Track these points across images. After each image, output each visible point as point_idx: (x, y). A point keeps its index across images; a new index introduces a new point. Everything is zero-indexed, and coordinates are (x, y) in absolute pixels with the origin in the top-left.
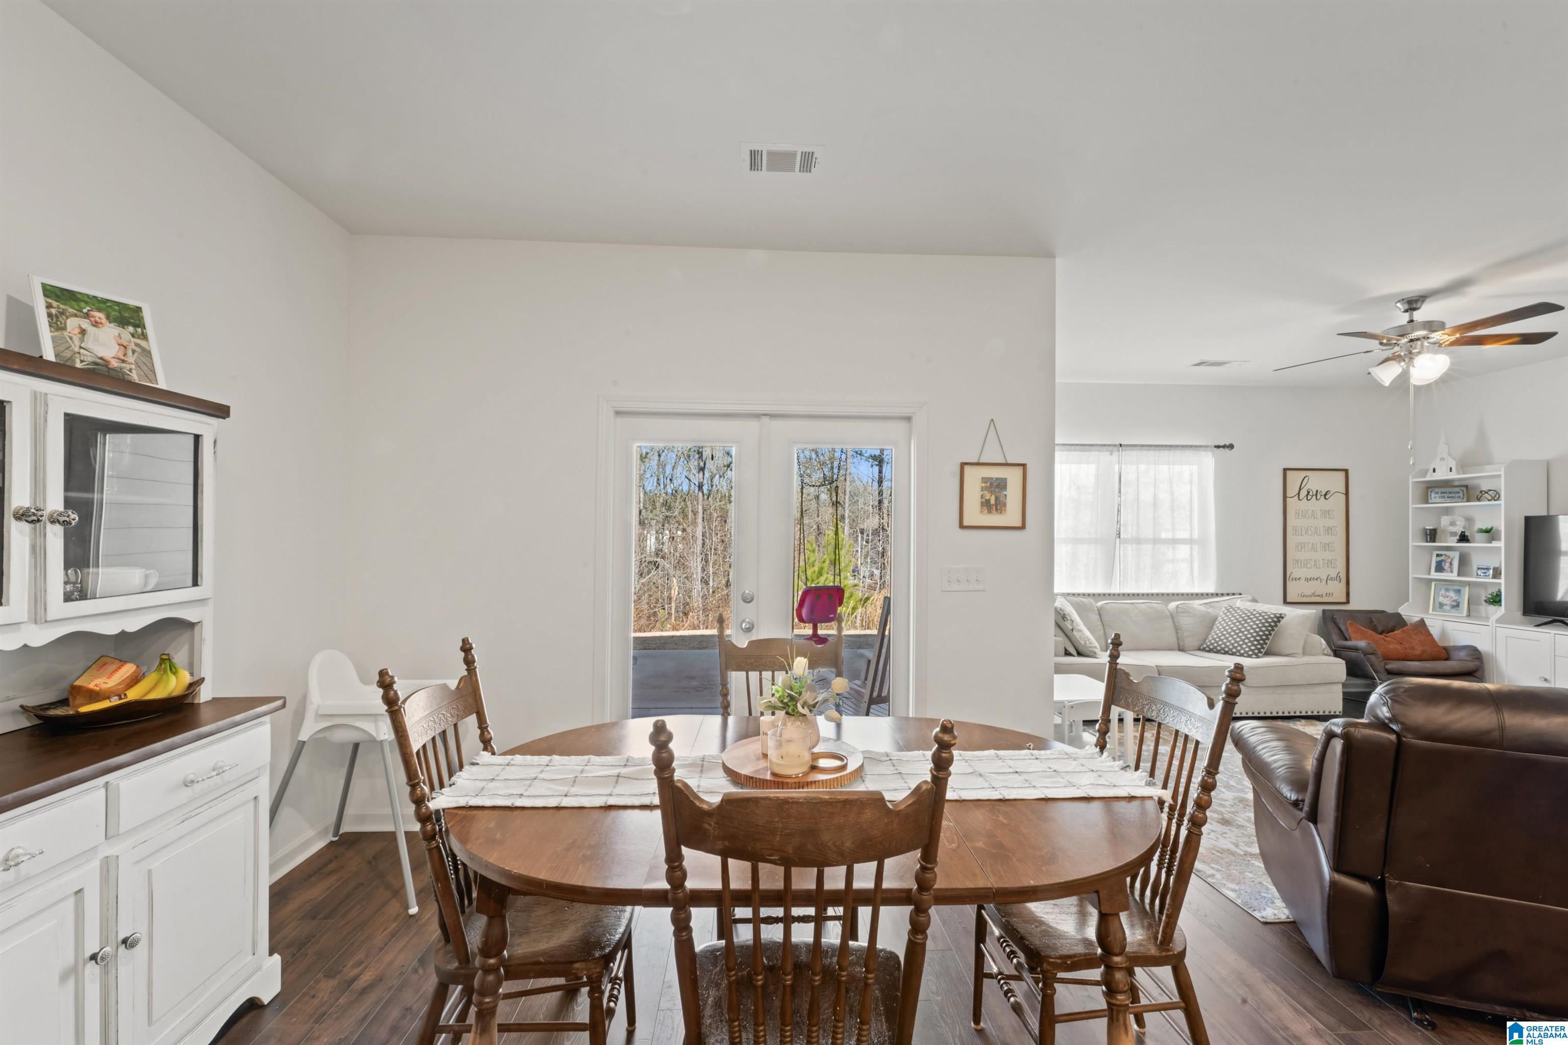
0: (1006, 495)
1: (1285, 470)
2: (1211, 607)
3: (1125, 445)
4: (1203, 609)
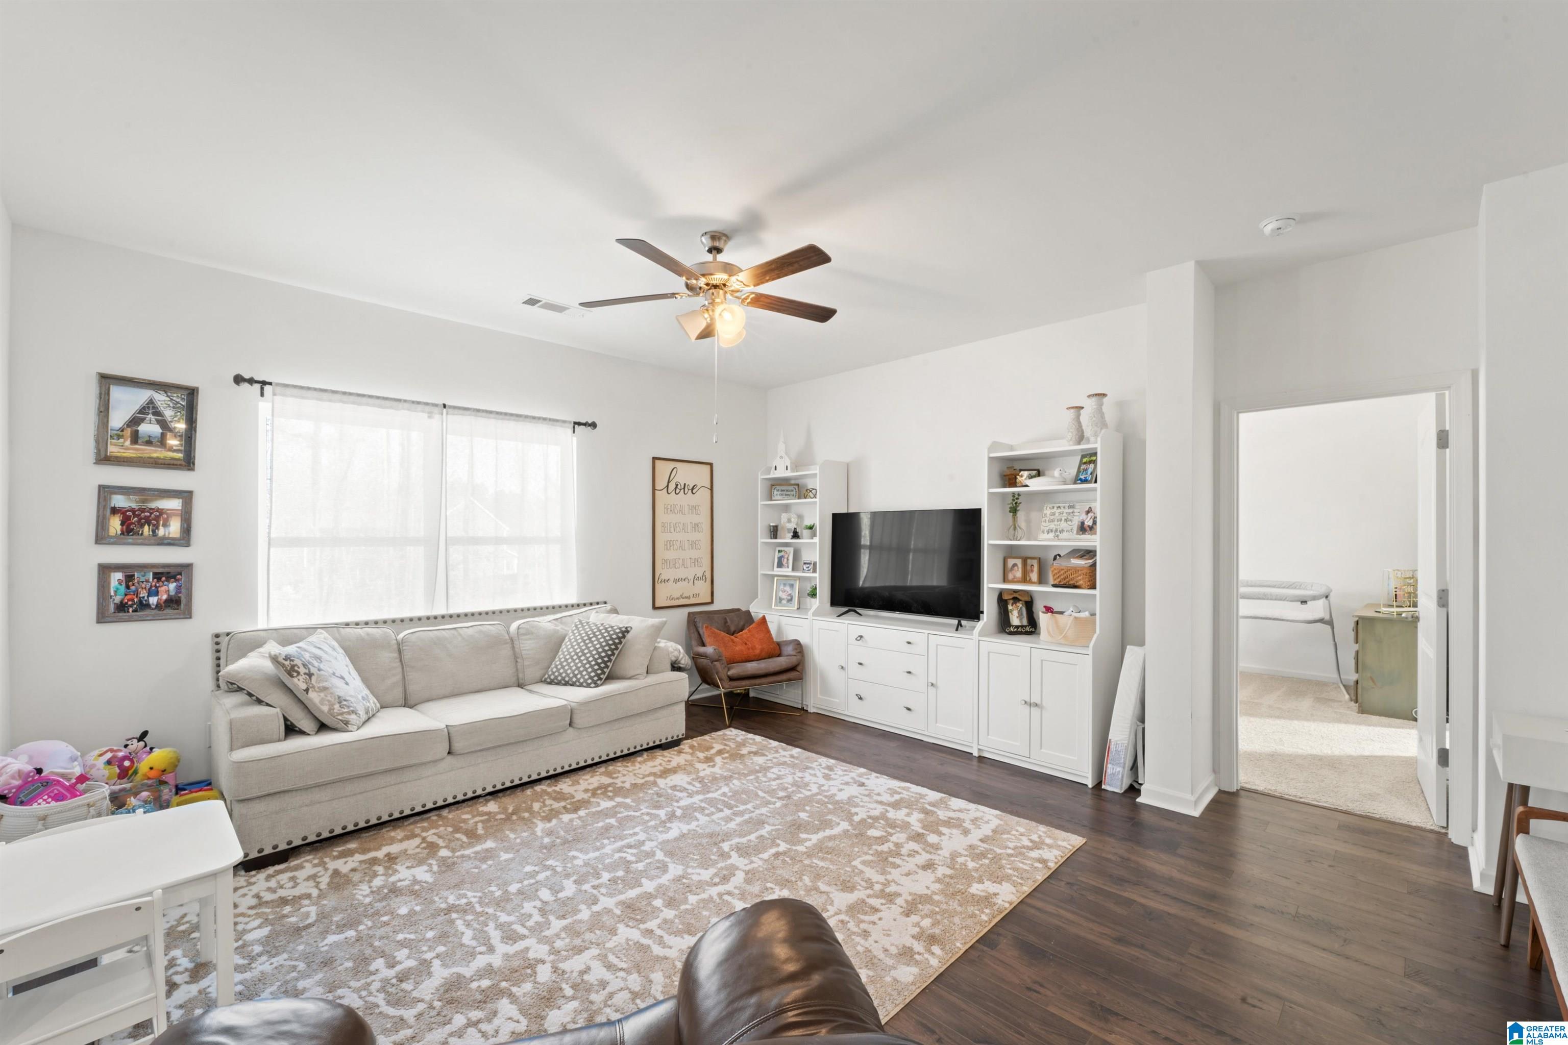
1: (654, 459)
2: (561, 623)
3: (450, 407)
4: (551, 626)
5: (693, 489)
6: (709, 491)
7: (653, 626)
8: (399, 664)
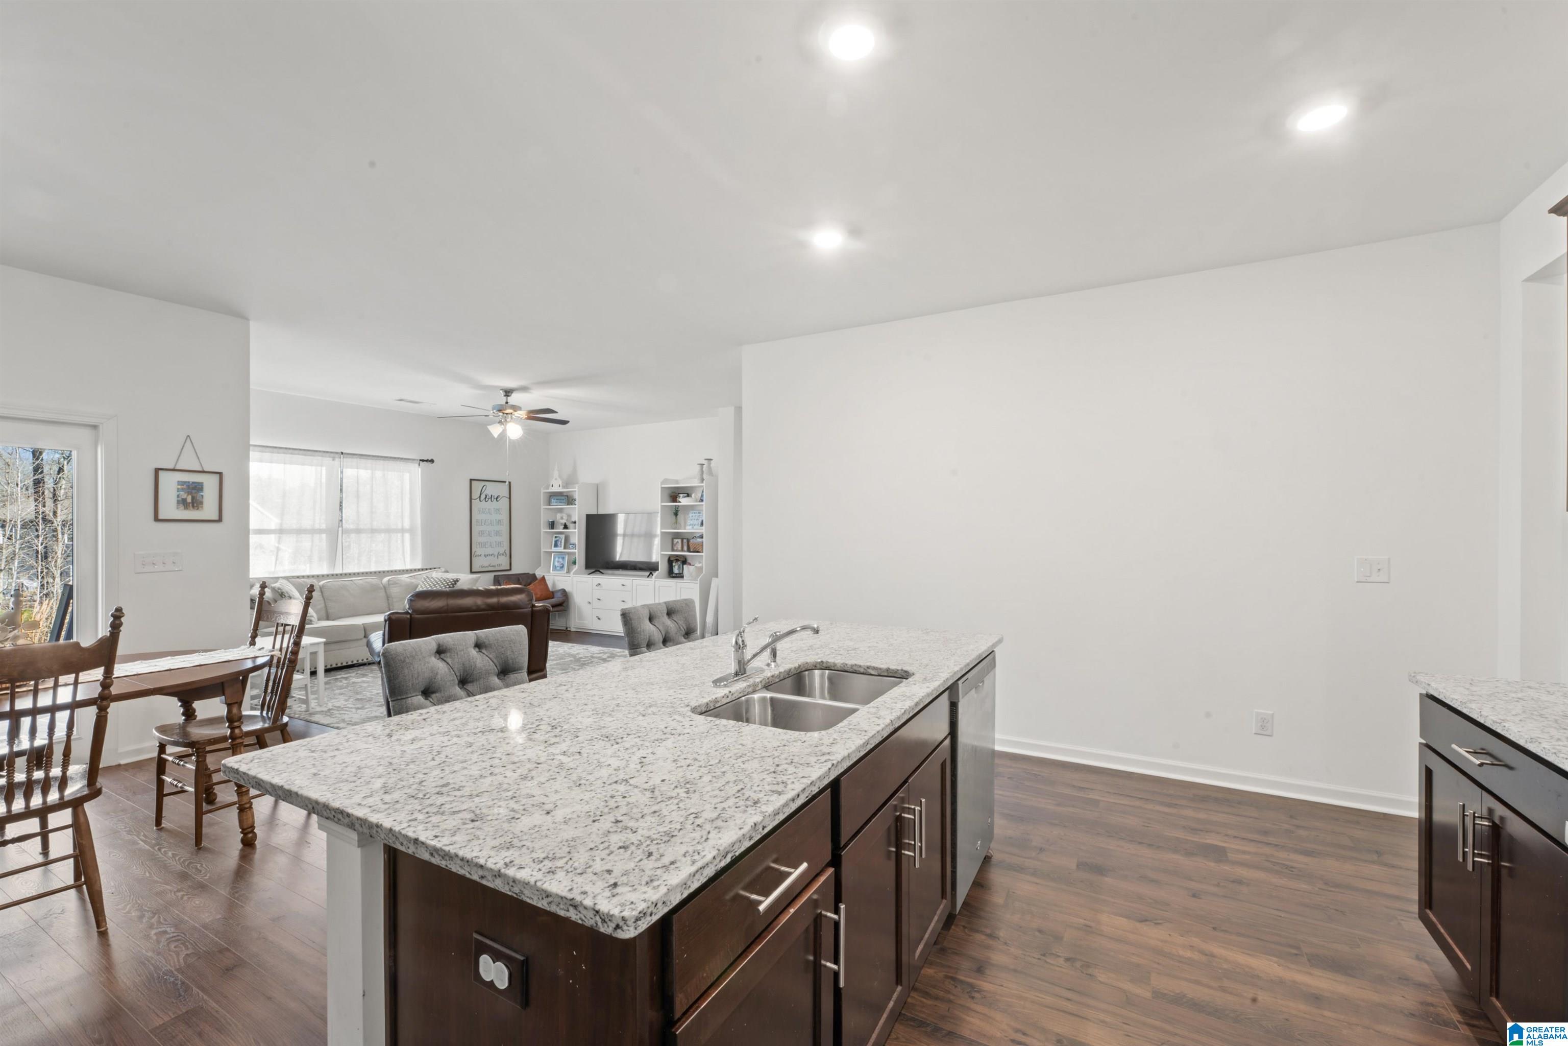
0: (202, 496)
1: (471, 480)
2: (415, 578)
3: (345, 454)
4: (408, 580)
5: (497, 498)
6: (508, 500)
7: (473, 579)
8: (322, 598)
